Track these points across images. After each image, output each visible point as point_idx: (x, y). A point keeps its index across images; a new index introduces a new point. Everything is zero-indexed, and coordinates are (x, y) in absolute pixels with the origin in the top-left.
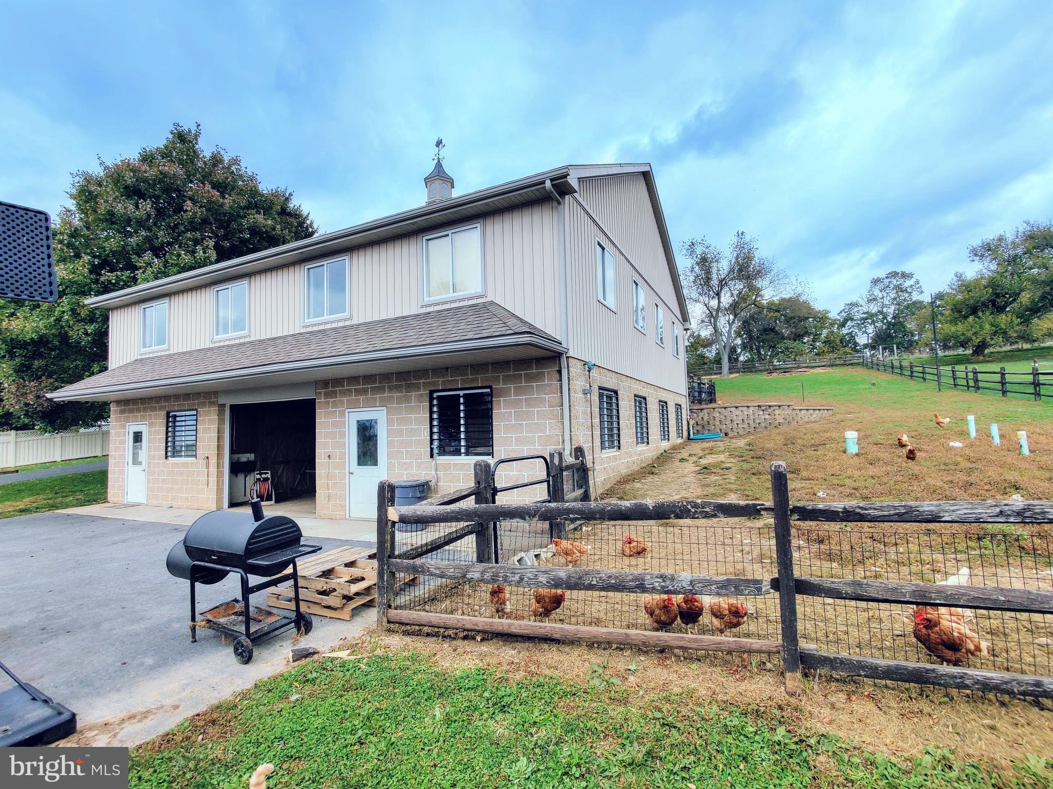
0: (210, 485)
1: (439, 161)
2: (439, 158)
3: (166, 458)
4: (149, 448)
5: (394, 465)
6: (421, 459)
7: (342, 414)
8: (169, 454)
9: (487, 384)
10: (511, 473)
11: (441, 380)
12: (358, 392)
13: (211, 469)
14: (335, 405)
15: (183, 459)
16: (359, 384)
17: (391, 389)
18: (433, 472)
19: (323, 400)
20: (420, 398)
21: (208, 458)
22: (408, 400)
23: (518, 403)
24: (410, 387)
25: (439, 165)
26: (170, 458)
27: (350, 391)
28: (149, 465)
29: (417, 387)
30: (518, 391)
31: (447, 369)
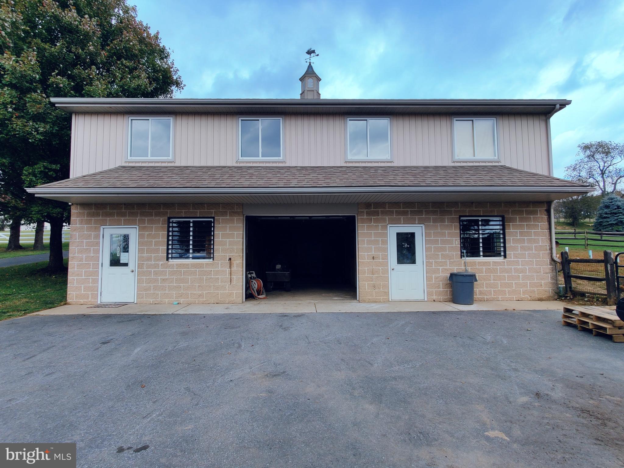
0: (234, 282)
1: (310, 64)
2: (310, 62)
3: (168, 259)
4: (140, 251)
5: (432, 263)
6: (453, 259)
7: (385, 228)
8: (170, 256)
9: (501, 214)
10: (518, 267)
11: (468, 209)
12: (398, 213)
13: (234, 268)
14: (376, 221)
15: (191, 261)
16: (400, 208)
17: (428, 213)
18: (463, 267)
19: (365, 217)
20: (452, 221)
21: (230, 259)
22: (443, 221)
23: (521, 227)
24: (444, 212)
25: (310, 67)
26: (170, 260)
27: (392, 212)
28: (140, 266)
29: (450, 213)
30: (521, 220)
31: (472, 203)
